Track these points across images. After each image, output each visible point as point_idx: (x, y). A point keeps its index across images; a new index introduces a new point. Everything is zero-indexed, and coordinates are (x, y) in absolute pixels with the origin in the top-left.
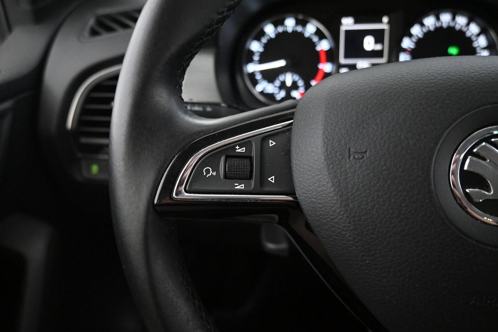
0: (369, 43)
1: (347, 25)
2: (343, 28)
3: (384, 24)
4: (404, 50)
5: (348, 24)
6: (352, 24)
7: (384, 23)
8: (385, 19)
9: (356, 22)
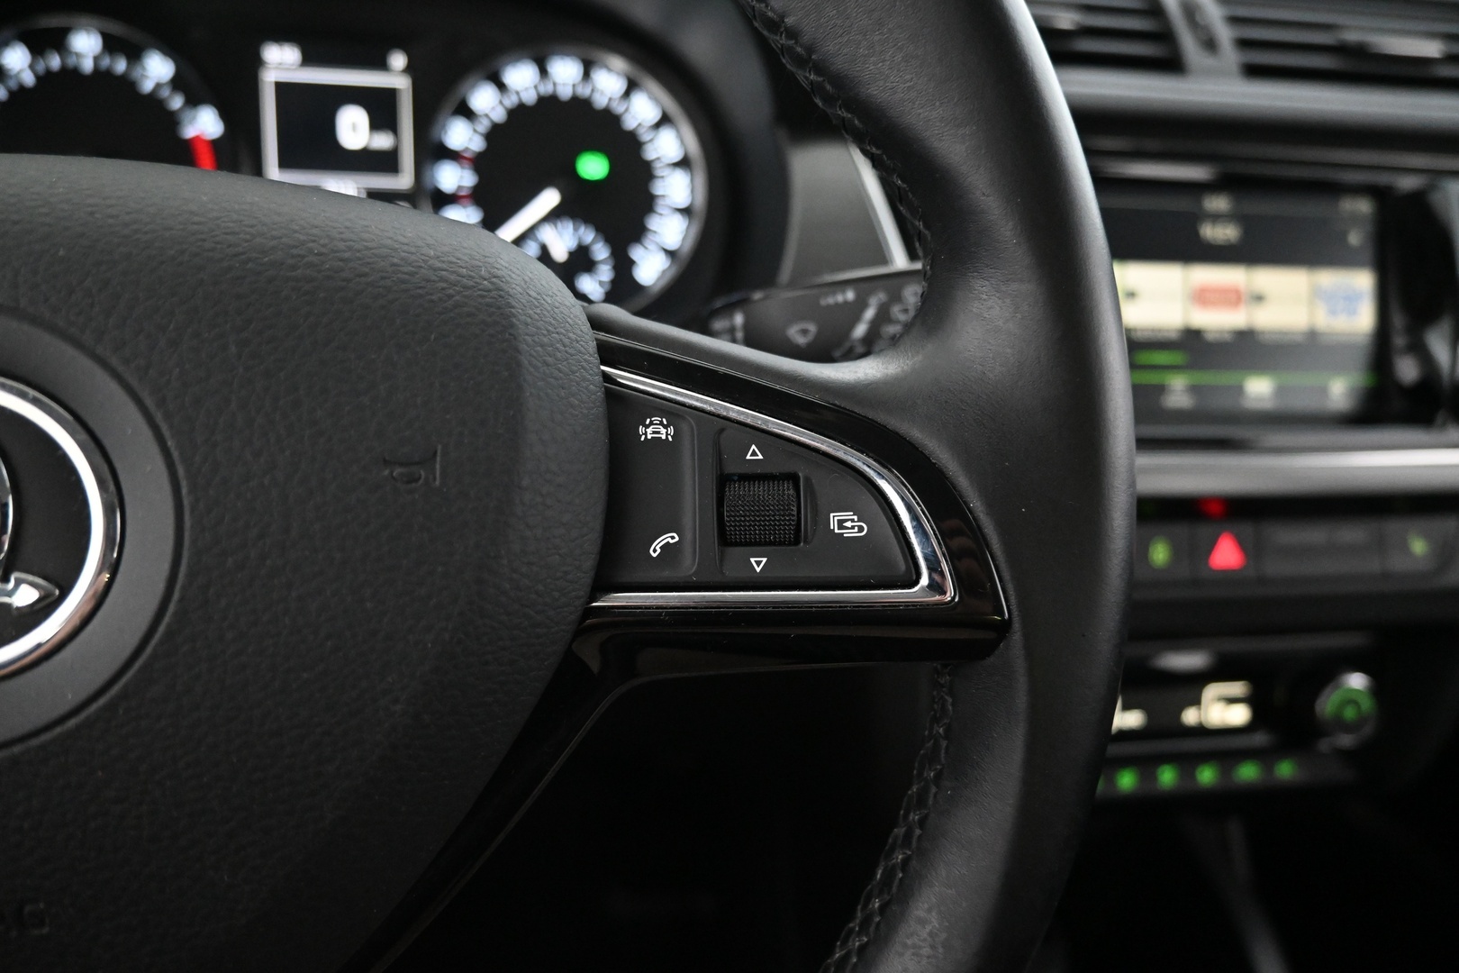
0: (354, 127)
1: (280, 66)
2: (269, 78)
3: (395, 75)
4: (454, 156)
5: (280, 64)
6: (293, 65)
7: (392, 71)
8: (398, 60)
9: (309, 60)
